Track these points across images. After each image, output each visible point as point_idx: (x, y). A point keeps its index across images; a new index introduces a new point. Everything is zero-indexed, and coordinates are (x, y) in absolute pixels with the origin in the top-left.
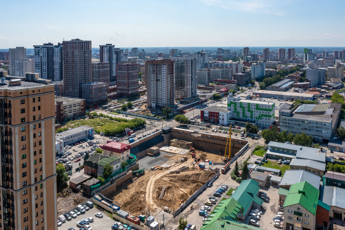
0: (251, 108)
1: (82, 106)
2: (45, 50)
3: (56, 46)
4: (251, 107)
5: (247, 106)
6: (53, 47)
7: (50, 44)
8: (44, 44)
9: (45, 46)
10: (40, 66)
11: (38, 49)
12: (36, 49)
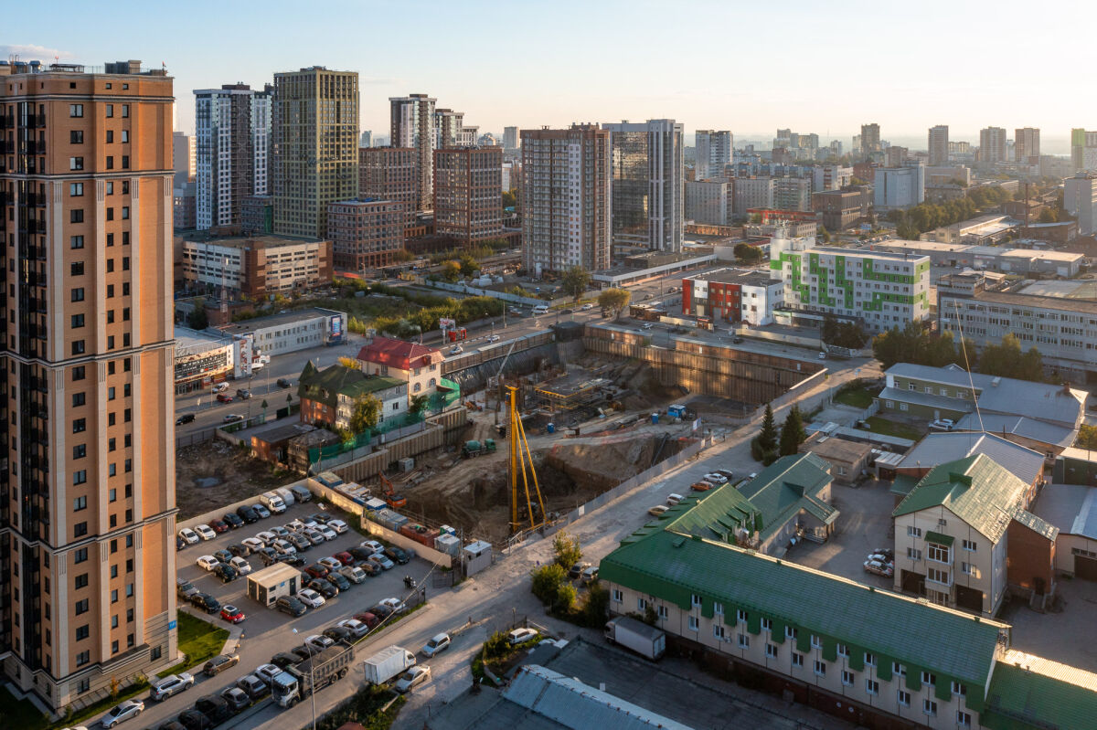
0: (846, 274)
1: (321, 260)
2: (227, 104)
3: (258, 95)
4: (847, 269)
5: (833, 267)
6: (249, 96)
7: (241, 87)
8: (225, 87)
9: (226, 91)
10: (211, 150)
11: (205, 100)
12: (201, 100)
